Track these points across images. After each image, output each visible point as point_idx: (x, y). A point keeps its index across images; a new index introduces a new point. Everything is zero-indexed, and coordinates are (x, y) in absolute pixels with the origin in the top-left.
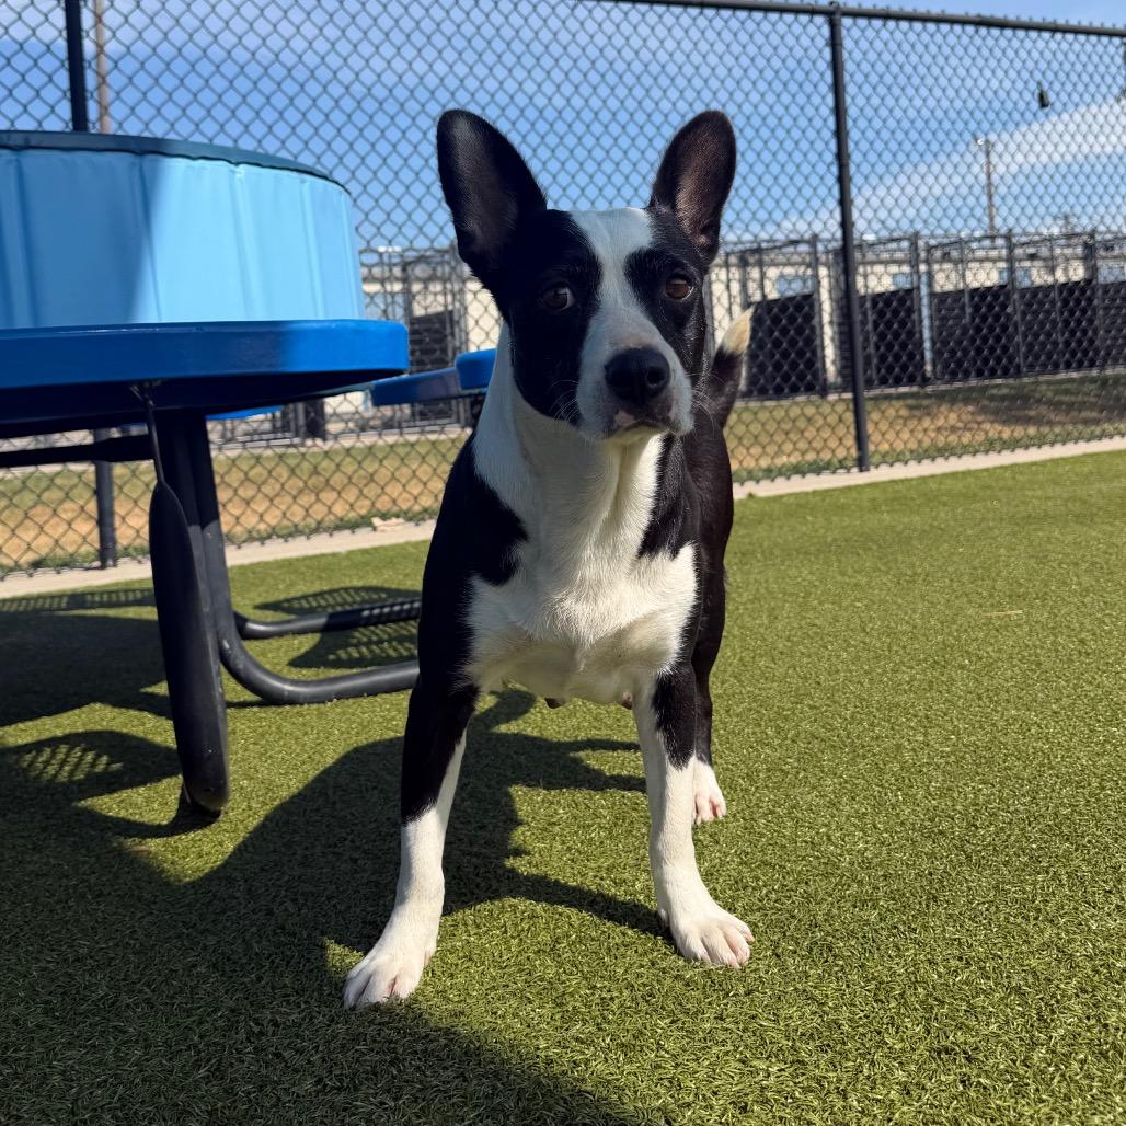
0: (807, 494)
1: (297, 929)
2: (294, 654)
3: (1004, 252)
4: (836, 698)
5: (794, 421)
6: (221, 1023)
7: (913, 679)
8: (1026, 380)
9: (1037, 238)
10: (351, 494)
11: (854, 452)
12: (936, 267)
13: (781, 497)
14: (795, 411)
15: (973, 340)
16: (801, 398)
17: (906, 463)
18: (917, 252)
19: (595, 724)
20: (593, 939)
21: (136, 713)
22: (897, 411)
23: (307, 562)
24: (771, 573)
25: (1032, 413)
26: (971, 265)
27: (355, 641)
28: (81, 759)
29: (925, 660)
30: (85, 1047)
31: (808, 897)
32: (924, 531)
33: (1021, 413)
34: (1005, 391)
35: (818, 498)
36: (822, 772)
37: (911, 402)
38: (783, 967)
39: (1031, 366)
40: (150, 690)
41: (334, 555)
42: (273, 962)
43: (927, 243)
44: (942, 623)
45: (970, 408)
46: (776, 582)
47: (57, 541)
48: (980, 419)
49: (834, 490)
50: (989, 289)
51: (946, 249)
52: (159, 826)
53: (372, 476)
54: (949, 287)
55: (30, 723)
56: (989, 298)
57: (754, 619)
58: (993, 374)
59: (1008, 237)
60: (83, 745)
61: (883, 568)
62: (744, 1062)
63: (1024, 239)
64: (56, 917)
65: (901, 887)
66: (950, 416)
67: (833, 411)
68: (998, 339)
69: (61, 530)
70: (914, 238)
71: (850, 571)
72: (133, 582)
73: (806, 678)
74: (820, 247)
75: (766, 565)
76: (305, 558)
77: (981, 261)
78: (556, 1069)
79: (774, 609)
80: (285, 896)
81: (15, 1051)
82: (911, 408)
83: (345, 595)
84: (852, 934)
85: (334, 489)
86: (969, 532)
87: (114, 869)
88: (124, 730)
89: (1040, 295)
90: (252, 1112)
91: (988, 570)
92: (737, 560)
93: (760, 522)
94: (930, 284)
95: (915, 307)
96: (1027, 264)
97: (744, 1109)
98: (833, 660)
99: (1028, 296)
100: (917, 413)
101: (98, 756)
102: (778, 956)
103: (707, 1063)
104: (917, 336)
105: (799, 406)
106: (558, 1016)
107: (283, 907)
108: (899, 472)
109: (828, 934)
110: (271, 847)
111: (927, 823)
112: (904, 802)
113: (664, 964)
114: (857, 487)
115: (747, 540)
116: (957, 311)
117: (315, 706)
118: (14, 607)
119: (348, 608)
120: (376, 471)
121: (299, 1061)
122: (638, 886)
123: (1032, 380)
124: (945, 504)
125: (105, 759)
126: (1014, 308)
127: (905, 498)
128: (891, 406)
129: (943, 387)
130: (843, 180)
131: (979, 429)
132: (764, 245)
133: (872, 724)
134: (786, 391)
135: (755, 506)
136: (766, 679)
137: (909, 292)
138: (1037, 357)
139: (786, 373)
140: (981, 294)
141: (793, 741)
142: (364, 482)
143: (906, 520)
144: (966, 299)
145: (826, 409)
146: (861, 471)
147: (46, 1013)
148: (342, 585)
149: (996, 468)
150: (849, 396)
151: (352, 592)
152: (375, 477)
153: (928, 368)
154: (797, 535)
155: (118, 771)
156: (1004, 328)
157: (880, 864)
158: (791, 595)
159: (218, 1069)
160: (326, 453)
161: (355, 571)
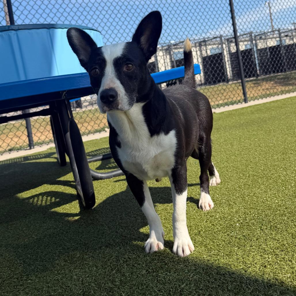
0: (231, 111)
1: (126, 235)
2: (96, 167)
3: (278, 35)
4: (257, 165)
5: (220, 91)
6: (114, 260)
7: (278, 158)
8: (288, 73)
9: (287, 30)
10: (92, 123)
11: (243, 98)
12: (258, 41)
13: (223, 112)
14: (220, 88)
15: (271, 62)
16: (221, 84)
17: (258, 100)
18: (252, 37)
19: (190, 177)
20: (209, 231)
21: (58, 186)
22: (250, 85)
23: (89, 142)
24: (227, 133)
25: (291, 82)
26: (269, 40)
27: (112, 162)
28: (47, 199)
29: (280, 153)
30: (80, 269)
31: (266, 215)
32: (269, 118)
33: (287, 83)
34: (282, 77)
35: (235, 112)
36: (260, 184)
37: (254, 82)
38: (264, 233)
39: (289, 69)
40: (59, 179)
41: (96, 140)
42: (122, 244)
43: (255, 35)
44: (282, 142)
45: (272, 82)
46: (230, 136)
47: (8, 144)
48: (275, 85)
49: (239, 109)
50: (275, 46)
51: (261, 36)
52: (76, 214)
53: (98, 117)
54: (263, 47)
55: (28, 192)
56: (275, 50)
57: (227, 146)
58: (278, 72)
59: (279, 31)
60: (46, 195)
61: (260, 129)
62: (261, 256)
63: (284, 31)
64: (57, 239)
65: (291, 210)
66: (266, 85)
67: (231, 87)
68: (278, 61)
69: (9, 141)
70: (251, 33)
71: (251, 131)
72: (40, 152)
73: (247, 160)
74: (223, 38)
75: (225, 132)
76: (88, 141)
77: (271, 38)
78: (211, 262)
79: (231, 143)
80: (119, 228)
81: (61, 271)
82: (254, 84)
83: (104, 150)
84: (281, 223)
85: (87, 122)
86: (283, 117)
87: (69, 226)
88: (56, 190)
89: (290, 47)
90: (131, 280)
91: (292, 127)
92: (216, 131)
93: (219, 120)
94: (257, 47)
95: (253, 54)
96: (285, 38)
97: (265, 267)
98: (253, 155)
99: (286, 48)
100: (256, 85)
101: (51, 198)
102: (262, 230)
103: (251, 257)
104: (254, 62)
105: (221, 86)
106: (207, 250)
107: (120, 230)
108: (257, 102)
109: (274, 223)
110: (110, 216)
111: (294, 194)
112: (286, 189)
113: (231, 235)
114: (245, 107)
115: (217, 125)
116: (266, 54)
117: (108, 179)
118: (8, 162)
119: (106, 153)
120: (98, 116)
121: (140, 267)
122: (217, 217)
123: (289, 72)
124: (273, 110)
125: (54, 198)
126: (283, 51)
127: (261, 109)
128: (248, 84)
129: (263, 77)
130: (233, 18)
131: (275, 88)
132: (206, 39)
133: (270, 171)
134: (217, 82)
135: (216, 115)
136: (236, 161)
137: (251, 49)
138: (290, 66)
139: (216, 77)
140: (272, 48)
141: (249, 177)
142: (96, 119)
143: (263, 115)
144: (268, 50)
145: (229, 86)
146: (245, 103)
147: (65, 261)
148: (102, 148)
149: (285, 99)
150: (240, 81)
151: (106, 149)
152: (99, 118)
153: (258, 72)
154: (232, 122)
155: (59, 201)
156: (280, 58)
157: (284, 205)
158: (235, 139)
159: (118, 270)
160: (84, 112)
161: (104, 144)
